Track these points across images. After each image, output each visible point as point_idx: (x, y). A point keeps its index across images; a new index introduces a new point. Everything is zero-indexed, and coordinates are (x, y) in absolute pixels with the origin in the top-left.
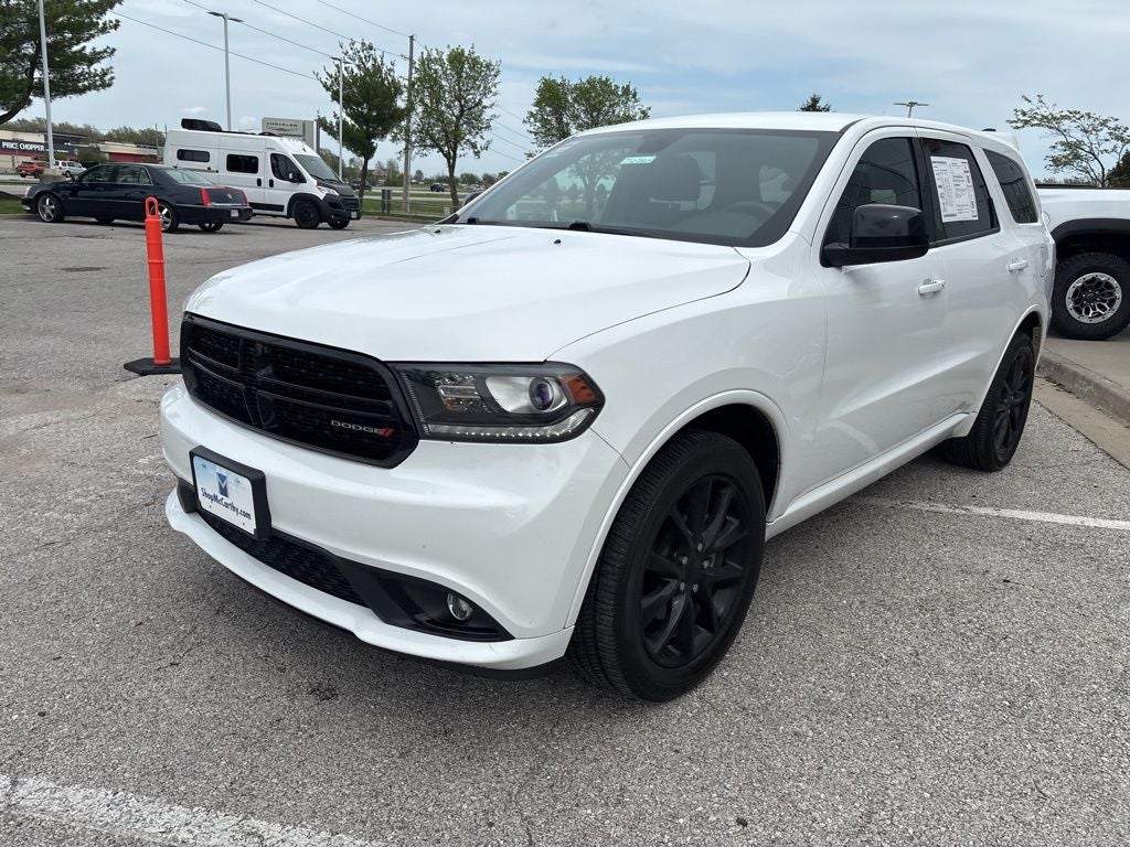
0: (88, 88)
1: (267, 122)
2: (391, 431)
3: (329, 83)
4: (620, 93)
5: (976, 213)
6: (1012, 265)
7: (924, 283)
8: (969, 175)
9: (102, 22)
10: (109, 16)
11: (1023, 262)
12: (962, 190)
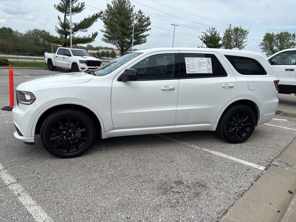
0: (142, 43)
3: (202, 38)
5: (211, 72)
6: (223, 86)
7: (165, 87)
8: (210, 62)
9: (147, 29)
10: (148, 27)
11: (231, 85)
12: (203, 66)
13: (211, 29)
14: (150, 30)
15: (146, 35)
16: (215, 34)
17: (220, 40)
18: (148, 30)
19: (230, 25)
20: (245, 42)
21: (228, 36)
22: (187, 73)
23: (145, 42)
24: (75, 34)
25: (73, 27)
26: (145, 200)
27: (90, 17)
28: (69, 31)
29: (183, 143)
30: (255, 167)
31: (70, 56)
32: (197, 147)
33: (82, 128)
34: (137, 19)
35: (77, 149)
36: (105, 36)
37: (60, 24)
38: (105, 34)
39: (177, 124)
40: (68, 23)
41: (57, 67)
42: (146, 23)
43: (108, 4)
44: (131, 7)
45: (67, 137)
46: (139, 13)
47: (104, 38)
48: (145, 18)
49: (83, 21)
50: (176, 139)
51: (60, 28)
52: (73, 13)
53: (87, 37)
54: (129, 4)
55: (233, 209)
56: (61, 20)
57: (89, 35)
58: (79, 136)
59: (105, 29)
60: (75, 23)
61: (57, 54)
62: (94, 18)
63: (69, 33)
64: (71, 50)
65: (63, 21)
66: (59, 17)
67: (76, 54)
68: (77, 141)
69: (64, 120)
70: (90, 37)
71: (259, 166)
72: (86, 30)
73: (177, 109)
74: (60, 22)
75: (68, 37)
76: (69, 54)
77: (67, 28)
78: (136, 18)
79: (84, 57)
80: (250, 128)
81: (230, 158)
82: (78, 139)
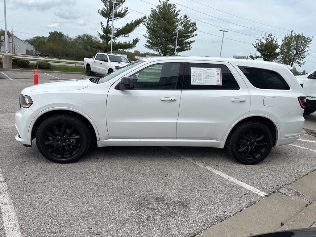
0: (186, 50)
3: (256, 46)
5: (220, 83)
6: (233, 99)
7: (165, 98)
8: (220, 73)
9: (193, 34)
10: (194, 33)
11: (242, 99)
12: (211, 77)
13: (267, 35)
14: (196, 35)
15: (192, 41)
16: (272, 41)
17: (278, 48)
18: (193, 36)
19: (292, 31)
20: (307, 51)
21: (287, 43)
22: (192, 84)
23: (190, 49)
24: (116, 39)
25: (115, 32)
26: (116, 212)
27: (133, 22)
28: (111, 36)
29: (188, 159)
30: (255, 192)
31: (107, 61)
32: (200, 165)
33: (77, 135)
34: (183, 25)
35: (71, 154)
36: (148, 42)
37: (103, 29)
38: (149, 39)
39: (178, 138)
40: (110, 28)
41: (95, 72)
42: (191, 28)
43: (152, 9)
44: (176, 12)
45: (62, 142)
46: (184, 18)
47: (147, 44)
48: (191, 23)
49: (125, 26)
50: (183, 154)
51: (102, 33)
52: (116, 18)
53: (128, 43)
54: (174, 8)
55: (204, 233)
56: (103, 25)
57: (130, 41)
58: (74, 143)
59: (147, 35)
60: (117, 28)
61: (96, 59)
62: (137, 23)
63: (110, 39)
64: (109, 56)
65: (105, 26)
66: (101, 22)
67: (113, 60)
68: (71, 147)
69: (59, 125)
70: (131, 43)
71: (260, 191)
72: (127, 35)
73: (179, 121)
74: (102, 28)
75: (109, 42)
76: (106, 60)
77: (109, 33)
78: (182, 23)
79: (121, 63)
80: (266, 148)
81: (232, 179)
82: (72, 145)
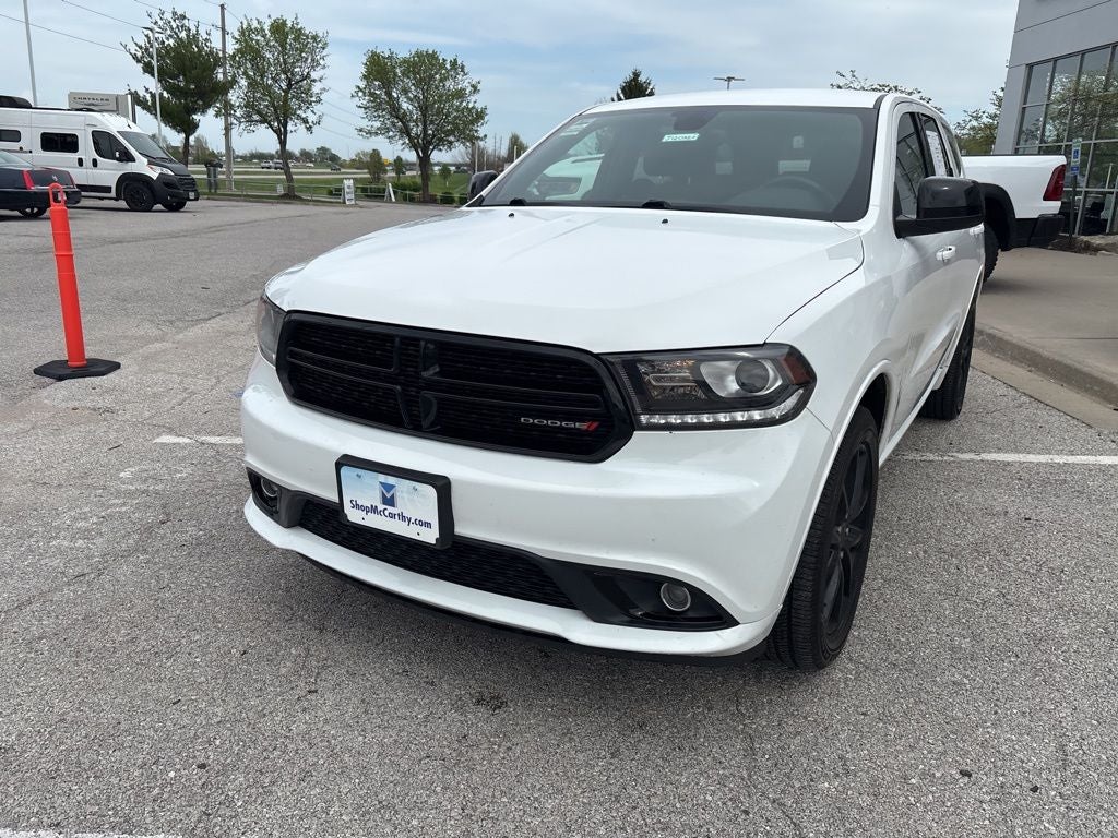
1: (73, 97)
2: (595, 424)
3: (139, 54)
4: (448, 66)
16: (192, 38)
19: (222, 7)
20: (321, 80)
32: (933, 456)
81: (1056, 458)
